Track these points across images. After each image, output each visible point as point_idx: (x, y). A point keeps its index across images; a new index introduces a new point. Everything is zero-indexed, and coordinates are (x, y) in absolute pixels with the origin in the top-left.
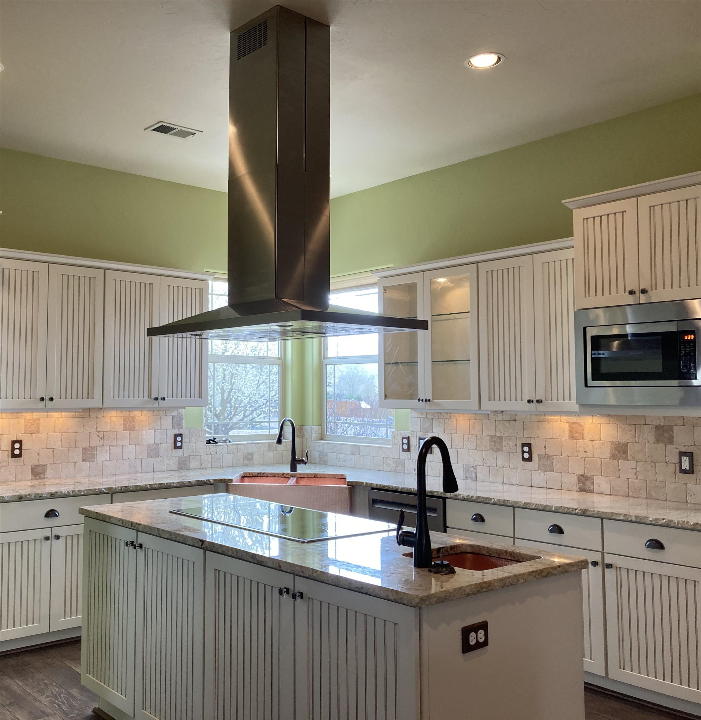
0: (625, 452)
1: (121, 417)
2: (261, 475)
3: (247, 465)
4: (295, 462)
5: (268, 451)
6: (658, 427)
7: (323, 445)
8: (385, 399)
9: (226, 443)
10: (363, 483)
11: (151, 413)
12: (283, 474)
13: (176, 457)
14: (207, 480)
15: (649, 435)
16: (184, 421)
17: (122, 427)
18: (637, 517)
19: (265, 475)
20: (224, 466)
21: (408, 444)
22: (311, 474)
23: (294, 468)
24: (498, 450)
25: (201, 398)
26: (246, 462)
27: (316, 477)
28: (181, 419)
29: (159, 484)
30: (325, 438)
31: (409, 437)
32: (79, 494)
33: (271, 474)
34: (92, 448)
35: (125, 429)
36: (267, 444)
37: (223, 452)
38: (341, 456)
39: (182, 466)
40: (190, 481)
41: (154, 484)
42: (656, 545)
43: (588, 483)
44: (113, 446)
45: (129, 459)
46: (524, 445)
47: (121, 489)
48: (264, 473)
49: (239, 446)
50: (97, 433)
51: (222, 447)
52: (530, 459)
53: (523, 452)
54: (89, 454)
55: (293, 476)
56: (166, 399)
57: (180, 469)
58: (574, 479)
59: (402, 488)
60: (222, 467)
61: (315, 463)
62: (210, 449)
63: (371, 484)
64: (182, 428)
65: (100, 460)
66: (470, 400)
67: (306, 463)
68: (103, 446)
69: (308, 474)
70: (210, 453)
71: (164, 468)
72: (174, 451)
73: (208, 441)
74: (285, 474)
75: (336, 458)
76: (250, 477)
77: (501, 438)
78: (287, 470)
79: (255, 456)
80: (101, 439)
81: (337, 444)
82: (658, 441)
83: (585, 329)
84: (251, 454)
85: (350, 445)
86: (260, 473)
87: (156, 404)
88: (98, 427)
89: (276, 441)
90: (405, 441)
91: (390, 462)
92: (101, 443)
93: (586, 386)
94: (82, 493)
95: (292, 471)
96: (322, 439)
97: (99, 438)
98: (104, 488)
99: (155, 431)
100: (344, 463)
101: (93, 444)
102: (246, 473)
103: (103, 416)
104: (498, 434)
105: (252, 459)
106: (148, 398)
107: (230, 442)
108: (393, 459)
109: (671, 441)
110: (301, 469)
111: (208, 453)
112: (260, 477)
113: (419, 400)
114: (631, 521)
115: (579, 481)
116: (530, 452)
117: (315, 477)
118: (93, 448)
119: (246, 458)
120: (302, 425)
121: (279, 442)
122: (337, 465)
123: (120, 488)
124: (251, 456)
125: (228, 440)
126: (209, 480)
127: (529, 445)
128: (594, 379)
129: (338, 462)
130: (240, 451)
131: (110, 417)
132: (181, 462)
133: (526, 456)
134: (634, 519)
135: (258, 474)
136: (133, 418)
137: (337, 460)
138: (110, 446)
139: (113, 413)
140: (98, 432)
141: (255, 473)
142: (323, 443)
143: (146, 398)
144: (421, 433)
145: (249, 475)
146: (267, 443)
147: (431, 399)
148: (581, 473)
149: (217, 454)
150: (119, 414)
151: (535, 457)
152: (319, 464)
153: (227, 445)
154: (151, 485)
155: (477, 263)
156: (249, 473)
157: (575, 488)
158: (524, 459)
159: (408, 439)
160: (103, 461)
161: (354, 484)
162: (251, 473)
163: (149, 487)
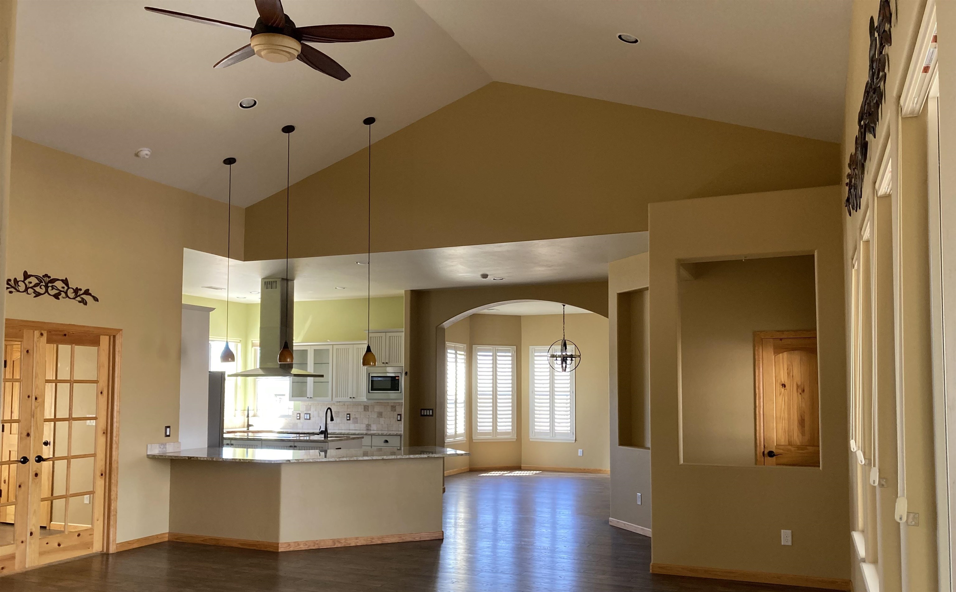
0: (382, 415)
6: (392, 406)
8: (292, 398)
15: (389, 409)
21: (300, 416)
24: (338, 417)
42: (386, 441)
43: (369, 427)
53: (347, 417)
66: (328, 397)
77: (339, 412)
82: (392, 411)
83: (369, 373)
90: (298, 415)
91: (291, 425)
93: (369, 392)
109: (395, 411)
113: (308, 398)
115: (366, 426)
127: (349, 414)
128: (371, 390)
134: (380, 434)
144: (305, 412)
147: (312, 397)
148: (367, 423)
151: (351, 419)
155: (333, 345)
157: (365, 429)
158: (347, 420)
159: (300, 414)
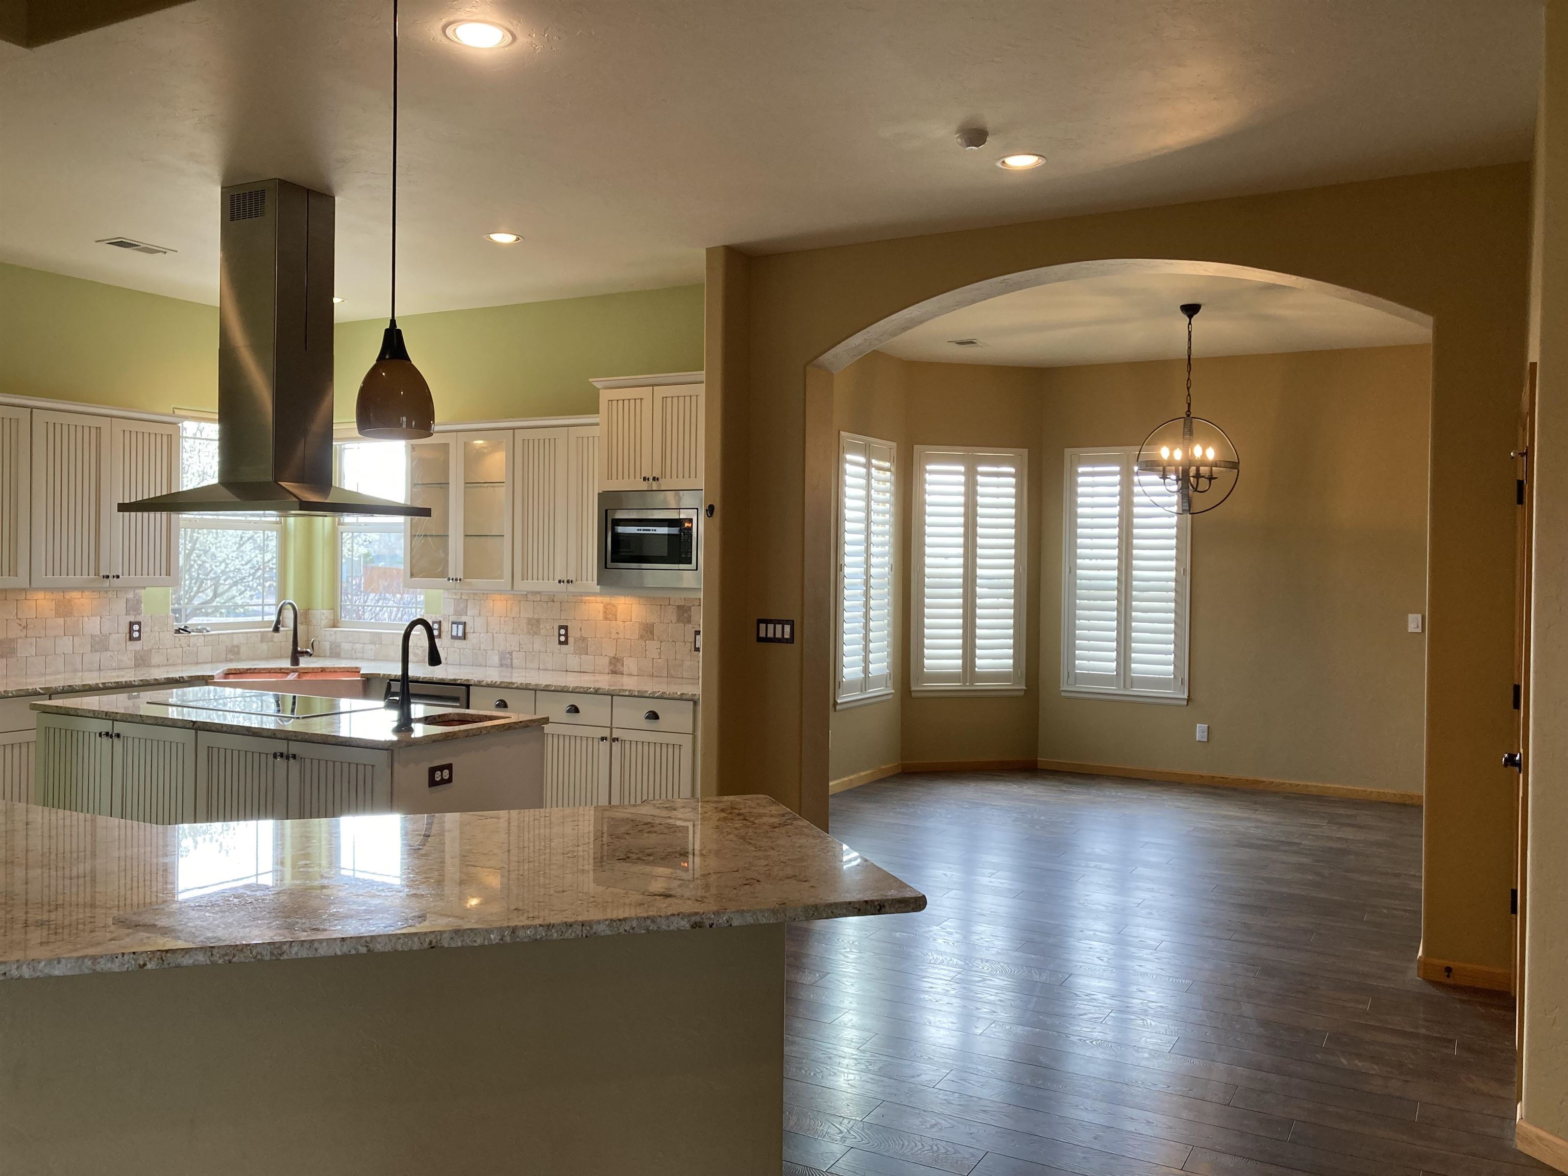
0: (652, 633)
1: (53, 600)
2: (252, 671)
3: (231, 661)
4: (298, 655)
5: (261, 642)
6: (679, 608)
7: (335, 633)
8: (411, 577)
9: (202, 632)
10: (380, 674)
11: (96, 595)
12: (281, 669)
13: (131, 651)
14: (179, 677)
15: (672, 615)
16: (142, 605)
17: (54, 612)
18: (639, 692)
19: (256, 671)
20: (199, 661)
21: (440, 629)
22: (317, 668)
23: (295, 661)
24: (535, 633)
25: (169, 575)
26: (230, 656)
27: (324, 671)
28: (139, 602)
29: (115, 682)
30: (339, 625)
31: (440, 622)
32: (6, 695)
33: (264, 669)
34: (10, 639)
35: (58, 615)
36: (260, 634)
37: (198, 645)
38: (358, 646)
39: (140, 662)
40: (157, 678)
41: (108, 683)
42: (653, 716)
43: (619, 665)
44: (40, 637)
45: (64, 654)
46: (561, 627)
47: (63, 689)
48: (255, 669)
49: (221, 636)
50: (18, 621)
51: (196, 637)
52: (566, 642)
53: (560, 635)
54: (7, 648)
55: (294, 671)
56: (120, 576)
57: (136, 666)
58: (607, 660)
59: (423, 678)
60: (197, 663)
61: (325, 656)
62: (180, 640)
63: (389, 675)
64: (140, 614)
65: (22, 655)
66: (503, 579)
67: (311, 655)
68: (26, 637)
69: (313, 668)
70: (181, 645)
71: (114, 665)
72: (129, 643)
73: (177, 630)
74: (283, 669)
75: (353, 649)
76: (236, 674)
77: (538, 620)
78: (286, 664)
79: (243, 649)
80: (24, 628)
81: (354, 631)
82: (678, 621)
83: (606, 511)
84: (238, 647)
85: (370, 632)
86: (250, 669)
87: (106, 583)
88: (18, 612)
89: (271, 629)
91: (417, 651)
92: (23, 634)
93: (606, 568)
94: (10, 695)
95: (292, 665)
96: (334, 627)
97: (21, 628)
98: (40, 688)
99: (101, 618)
100: (362, 655)
101: (11, 635)
102: (231, 669)
103: (26, 599)
104: (536, 617)
105: (238, 653)
106: (95, 575)
107: (208, 631)
108: (422, 647)
109: (689, 622)
110: (304, 663)
111: (177, 646)
112: (250, 673)
113: (449, 579)
114: (635, 696)
115: (610, 663)
116: (566, 635)
117: (322, 671)
118: (12, 641)
119: (231, 651)
120: (309, 609)
121: (276, 629)
122: (354, 657)
123: (61, 688)
124: (236, 649)
125: (205, 629)
126: (182, 677)
127: (566, 628)
128: (612, 561)
129: (354, 654)
130: (221, 642)
131: (36, 600)
132: (139, 657)
133: (563, 639)
134: (636, 694)
135: (248, 669)
136: (69, 601)
137: (354, 652)
138: (36, 638)
139: (40, 595)
140: (20, 619)
141: (244, 669)
142: (336, 631)
143: (92, 576)
144: (454, 617)
145: (235, 672)
146: (260, 632)
147: (462, 578)
148: (612, 655)
149: (189, 646)
150: (49, 595)
151: (571, 640)
152: (330, 657)
153: (204, 636)
154: (103, 684)
155: (513, 429)
156: (235, 669)
157: (607, 671)
158: (560, 643)
160: (26, 657)
161: (369, 677)
162: (238, 669)
163: (101, 686)
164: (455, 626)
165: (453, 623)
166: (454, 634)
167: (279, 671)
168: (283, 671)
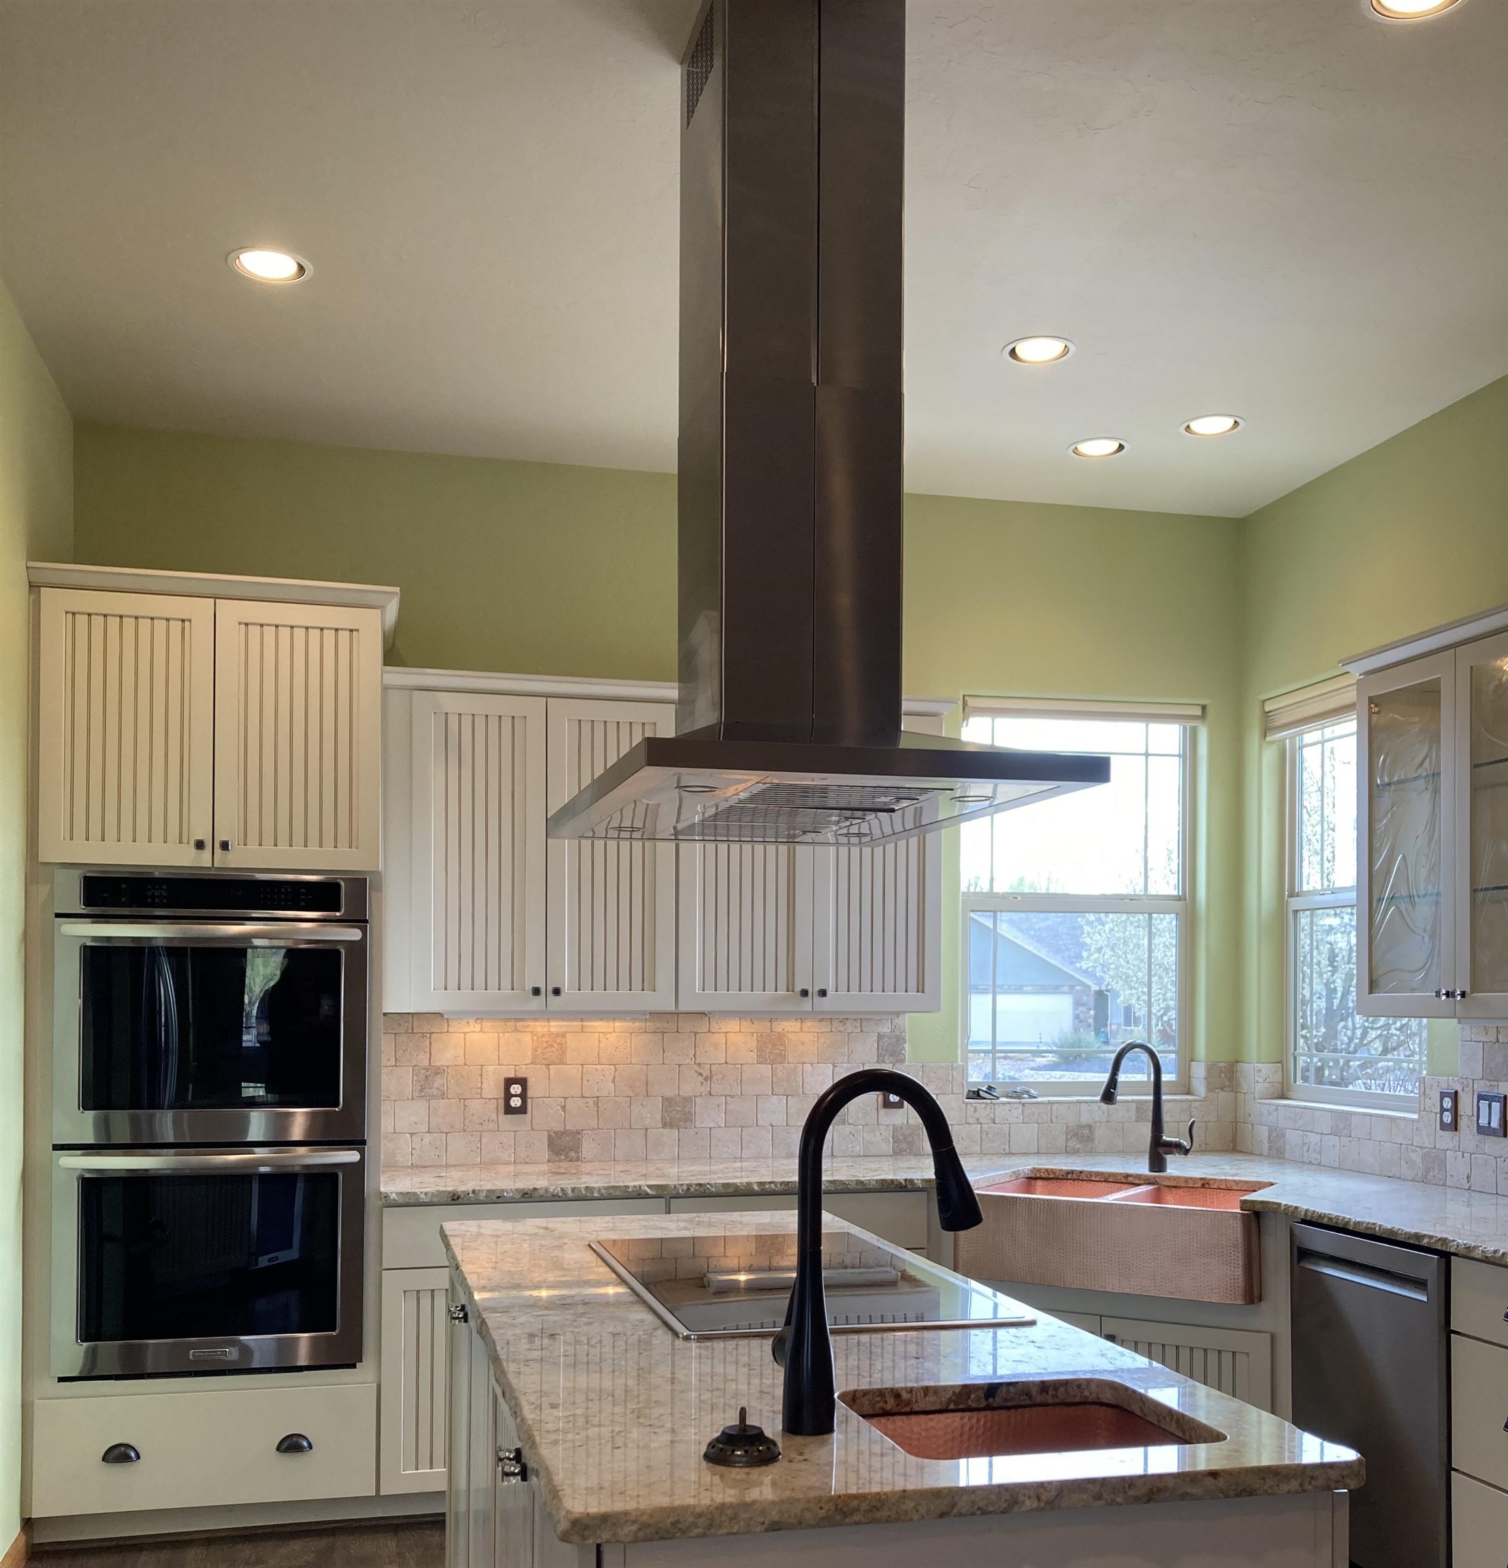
1: (753, 1033)
2: (1075, 1176)
4: (1161, 1150)
5: (1137, 1121)
7: (1276, 1110)
8: (1371, 992)
9: (1019, 1098)
11: (825, 1027)
12: (1127, 1176)
13: (888, 1126)
16: (906, 1046)
17: (754, 1054)
19: (1083, 1176)
20: (1012, 1151)
21: (1455, 1110)
22: (1194, 1180)
23: (1157, 1163)
25: (923, 992)
26: (1073, 1144)
27: (1206, 1186)
28: (900, 1040)
30: (1290, 1094)
31: (1456, 1093)
33: (1097, 1174)
34: (684, 1098)
35: (762, 1060)
36: (1134, 1106)
37: (1011, 1120)
38: (1313, 1138)
39: (904, 1146)
41: (770, 1183)
44: (732, 1097)
45: (772, 1125)
47: (688, 1189)
48: (1081, 1172)
49: (1055, 1107)
50: (697, 1068)
51: (1008, 1107)
54: (679, 1112)
55: (1148, 1181)
56: (829, 993)
57: (897, 1153)
60: (1010, 1153)
61: (1261, 1155)
62: (975, 1111)
63: (1296, 1208)
64: (903, 1061)
65: (703, 1125)
67: (1186, 1152)
68: (710, 1094)
69: (1186, 1180)
70: (978, 1119)
71: (857, 1148)
72: (883, 1111)
73: (974, 1092)
74: (1131, 1176)
75: (1304, 1144)
76: (1050, 1179)
78: (1142, 1167)
79: (1099, 1133)
80: (706, 1079)
81: (1305, 1108)
84: (1090, 1127)
85: (1332, 1111)
86: (1072, 1172)
87: (806, 1004)
88: (698, 1053)
90: (1448, 1103)
91: (1414, 1156)
92: (704, 1090)
95: (1151, 1170)
96: (1283, 1097)
97: (701, 1079)
98: (649, 1186)
99: (834, 1066)
100: (1318, 1157)
101: (687, 1090)
102: (1039, 1170)
103: (709, 1031)
105: (1090, 1139)
106: (788, 991)
107: (1031, 1097)
108: (1421, 1147)
110: (1175, 1167)
111: (971, 1120)
112: (1074, 1180)
117: (1203, 1186)
118: (688, 1100)
119: (1075, 1135)
120: (1237, 1062)
121: (1108, 1096)
122: (1305, 1160)
123: (685, 1188)
124: (1087, 1131)
125: (1027, 1092)
129: (1305, 1154)
130: (1056, 1117)
131: (726, 1033)
132: (901, 1138)
135: (1068, 1173)
136: (781, 1036)
137: (1306, 1148)
138: (726, 1096)
139: (733, 1025)
140: (699, 1065)
141: (1061, 1170)
142: (1278, 1105)
143: (782, 992)
144: (1482, 1083)
145: (1046, 1176)
146: (1133, 1101)
147: (1468, 990)
149: (995, 1123)
150: (746, 1026)
152: (1268, 1156)
153: (1023, 1104)
156: (1047, 1170)
159: (1455, 1096)
160: (711, 1128)
162: (1052, 1170)
164: (1484, 1104)
165: (1481, 1097)
166: (1483, 1121)
167: (1124, 1180)
168: (1130, 1179)
